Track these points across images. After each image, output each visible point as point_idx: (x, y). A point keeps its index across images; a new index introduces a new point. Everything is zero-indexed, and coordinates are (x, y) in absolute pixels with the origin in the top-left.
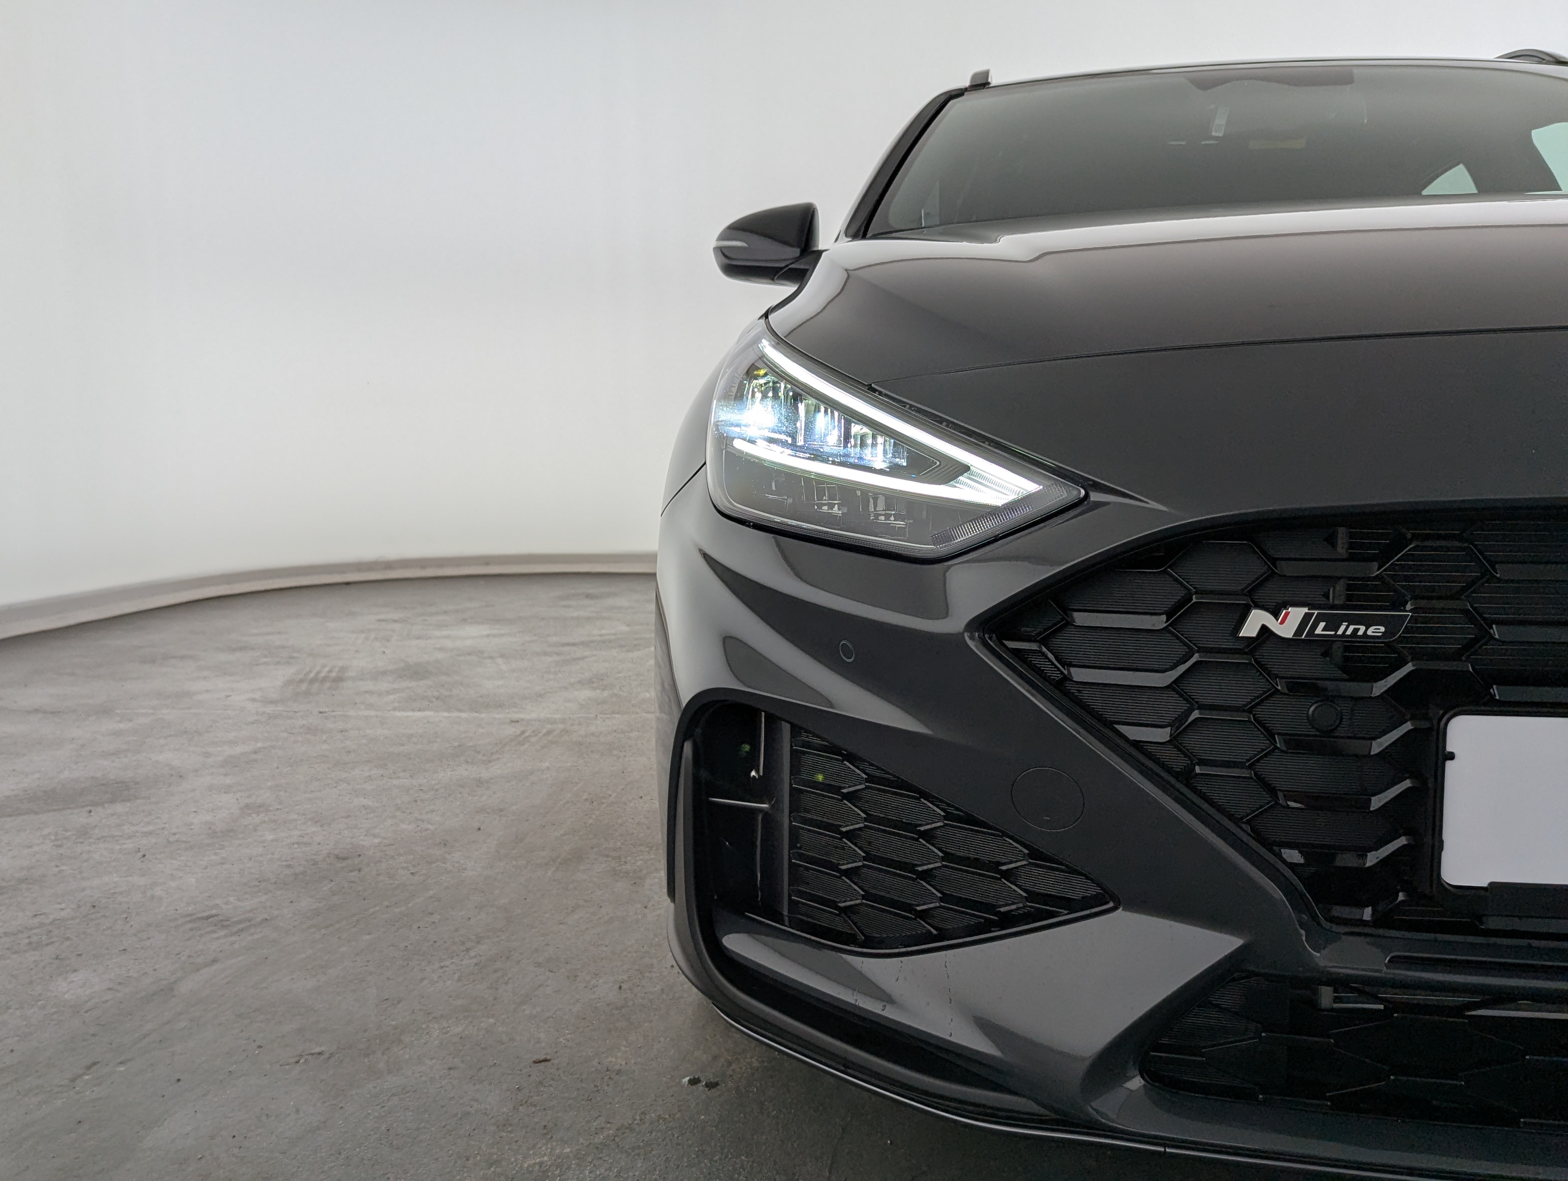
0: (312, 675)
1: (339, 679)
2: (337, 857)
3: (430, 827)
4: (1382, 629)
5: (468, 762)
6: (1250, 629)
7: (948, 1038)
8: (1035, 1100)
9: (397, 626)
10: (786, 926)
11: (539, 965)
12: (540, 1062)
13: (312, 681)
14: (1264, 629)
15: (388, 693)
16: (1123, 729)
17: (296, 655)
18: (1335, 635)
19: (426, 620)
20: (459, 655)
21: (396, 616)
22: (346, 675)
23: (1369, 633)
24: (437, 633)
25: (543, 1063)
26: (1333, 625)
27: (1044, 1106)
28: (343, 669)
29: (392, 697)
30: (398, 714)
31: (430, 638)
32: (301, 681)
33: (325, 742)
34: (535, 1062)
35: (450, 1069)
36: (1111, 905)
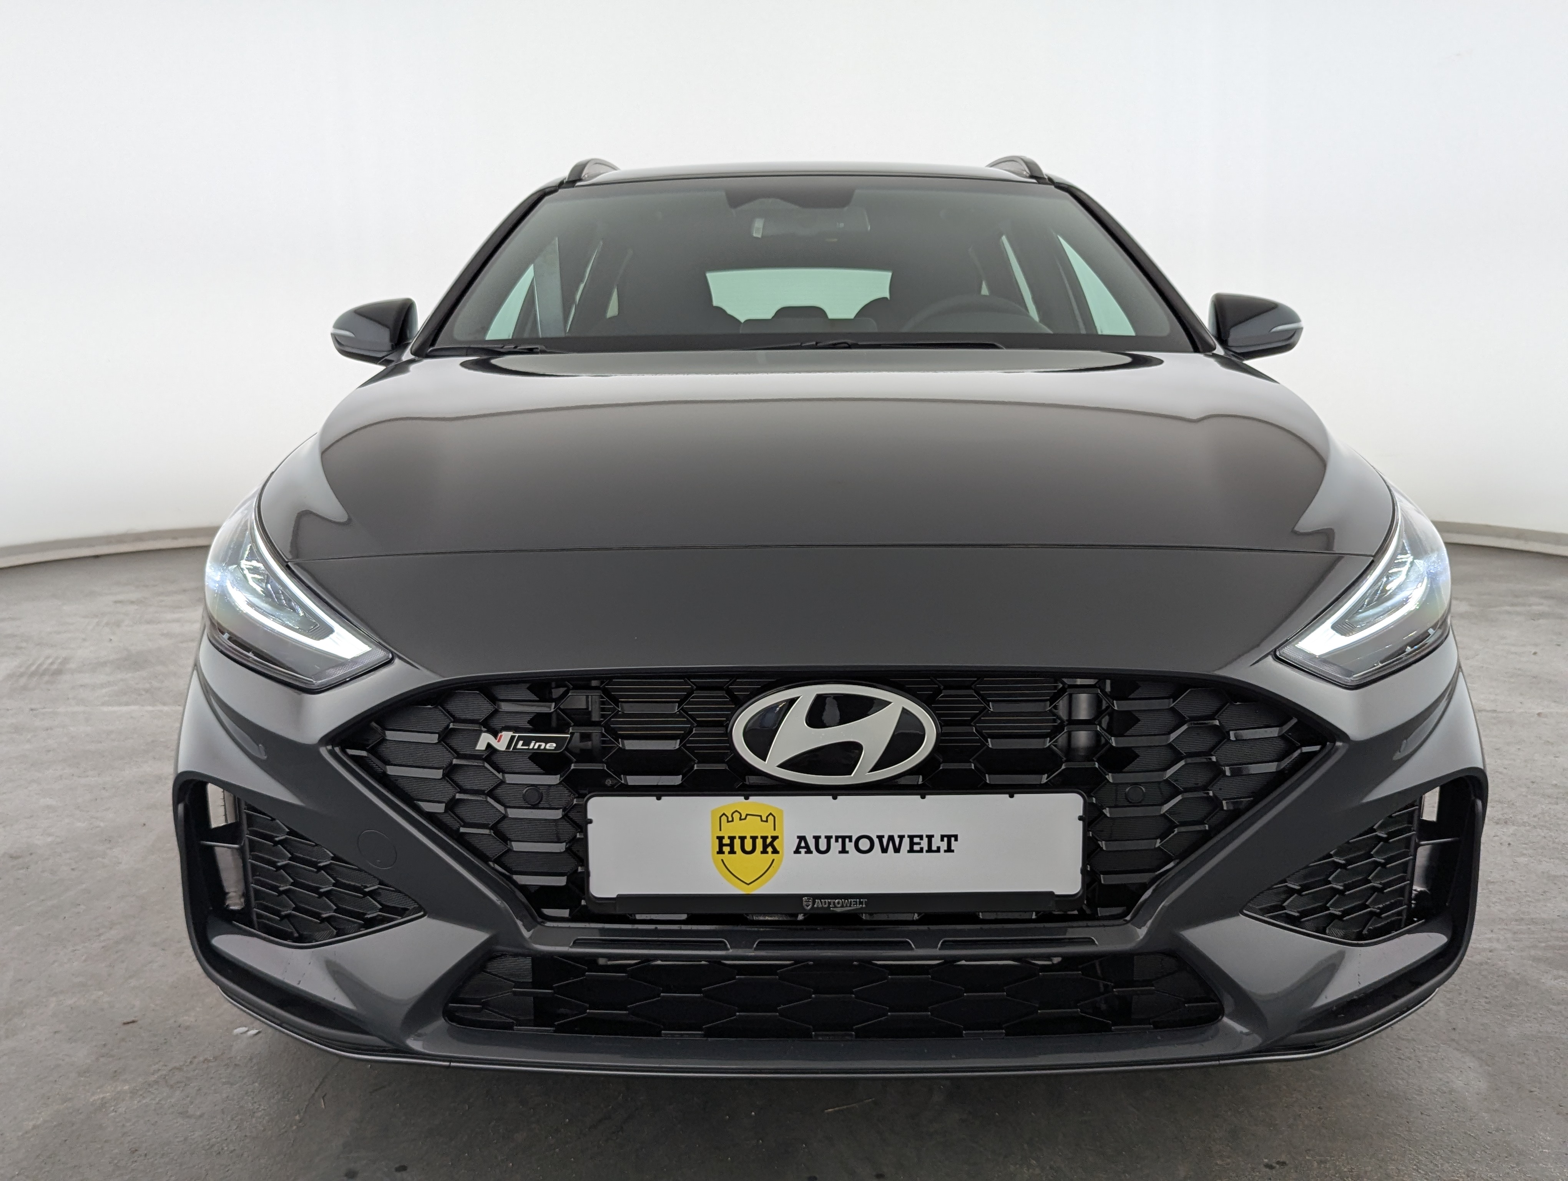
0: (33, 668)
1: (59, 672)
2: (12, 857)
3: (102, 824)
4: (554, 745)
5: (155, 758)
6: (481, 746)
7: (333, 1001)
8: (379, 1037)
9: (132, 608)
10: (255, 929)
11: (155, 945)
12: (128, 1023)
13: (33, 674)
14: (489, 746)
15: (102, 686)
16: (421, 804)
17: (24, 645)
18: (528, 749)
19: (162, 601)
20: (182, 642)
21: (134, 596)
22: (68, 666)
23: (547, 747)
24: (169, 616)
25: (131, 1025)
26: (527, 742)
27: (385, 1040)
28: (66, 660)
29: (104, 691)
30: (105, 709)
31: (159, 622)
32: (22, 675)
33: (29, 741)
34: (125, 1024)
35: (55, 1032)
36: (422, 913)
